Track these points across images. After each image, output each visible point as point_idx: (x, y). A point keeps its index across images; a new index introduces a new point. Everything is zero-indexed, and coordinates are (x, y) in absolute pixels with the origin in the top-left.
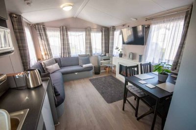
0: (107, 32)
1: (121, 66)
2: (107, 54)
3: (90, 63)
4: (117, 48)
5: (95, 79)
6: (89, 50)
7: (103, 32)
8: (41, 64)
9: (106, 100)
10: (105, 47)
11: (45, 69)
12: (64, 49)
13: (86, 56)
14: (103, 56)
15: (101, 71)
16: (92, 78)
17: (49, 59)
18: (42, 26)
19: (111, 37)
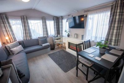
0: (58, 20)
1: (69, 43)
2: (59, 35)
3: (47, 43)
4: (66, 31)
5: (52, 54)
6: (46, 33)
7: (55, 20)
8: (6, 47)
9: (63, 70)
10: (57, 30)
11: (9, 51)
12: (26, 33)
13: (44, 37)
14: (56, 37)
15: (56, 47)
16: (50, 53)
17: (13, 42)
18: (4, 16)
19: (60, 23)
